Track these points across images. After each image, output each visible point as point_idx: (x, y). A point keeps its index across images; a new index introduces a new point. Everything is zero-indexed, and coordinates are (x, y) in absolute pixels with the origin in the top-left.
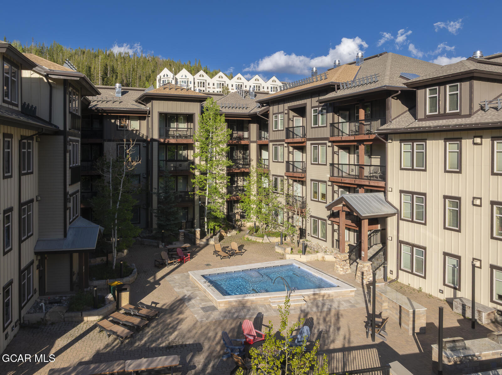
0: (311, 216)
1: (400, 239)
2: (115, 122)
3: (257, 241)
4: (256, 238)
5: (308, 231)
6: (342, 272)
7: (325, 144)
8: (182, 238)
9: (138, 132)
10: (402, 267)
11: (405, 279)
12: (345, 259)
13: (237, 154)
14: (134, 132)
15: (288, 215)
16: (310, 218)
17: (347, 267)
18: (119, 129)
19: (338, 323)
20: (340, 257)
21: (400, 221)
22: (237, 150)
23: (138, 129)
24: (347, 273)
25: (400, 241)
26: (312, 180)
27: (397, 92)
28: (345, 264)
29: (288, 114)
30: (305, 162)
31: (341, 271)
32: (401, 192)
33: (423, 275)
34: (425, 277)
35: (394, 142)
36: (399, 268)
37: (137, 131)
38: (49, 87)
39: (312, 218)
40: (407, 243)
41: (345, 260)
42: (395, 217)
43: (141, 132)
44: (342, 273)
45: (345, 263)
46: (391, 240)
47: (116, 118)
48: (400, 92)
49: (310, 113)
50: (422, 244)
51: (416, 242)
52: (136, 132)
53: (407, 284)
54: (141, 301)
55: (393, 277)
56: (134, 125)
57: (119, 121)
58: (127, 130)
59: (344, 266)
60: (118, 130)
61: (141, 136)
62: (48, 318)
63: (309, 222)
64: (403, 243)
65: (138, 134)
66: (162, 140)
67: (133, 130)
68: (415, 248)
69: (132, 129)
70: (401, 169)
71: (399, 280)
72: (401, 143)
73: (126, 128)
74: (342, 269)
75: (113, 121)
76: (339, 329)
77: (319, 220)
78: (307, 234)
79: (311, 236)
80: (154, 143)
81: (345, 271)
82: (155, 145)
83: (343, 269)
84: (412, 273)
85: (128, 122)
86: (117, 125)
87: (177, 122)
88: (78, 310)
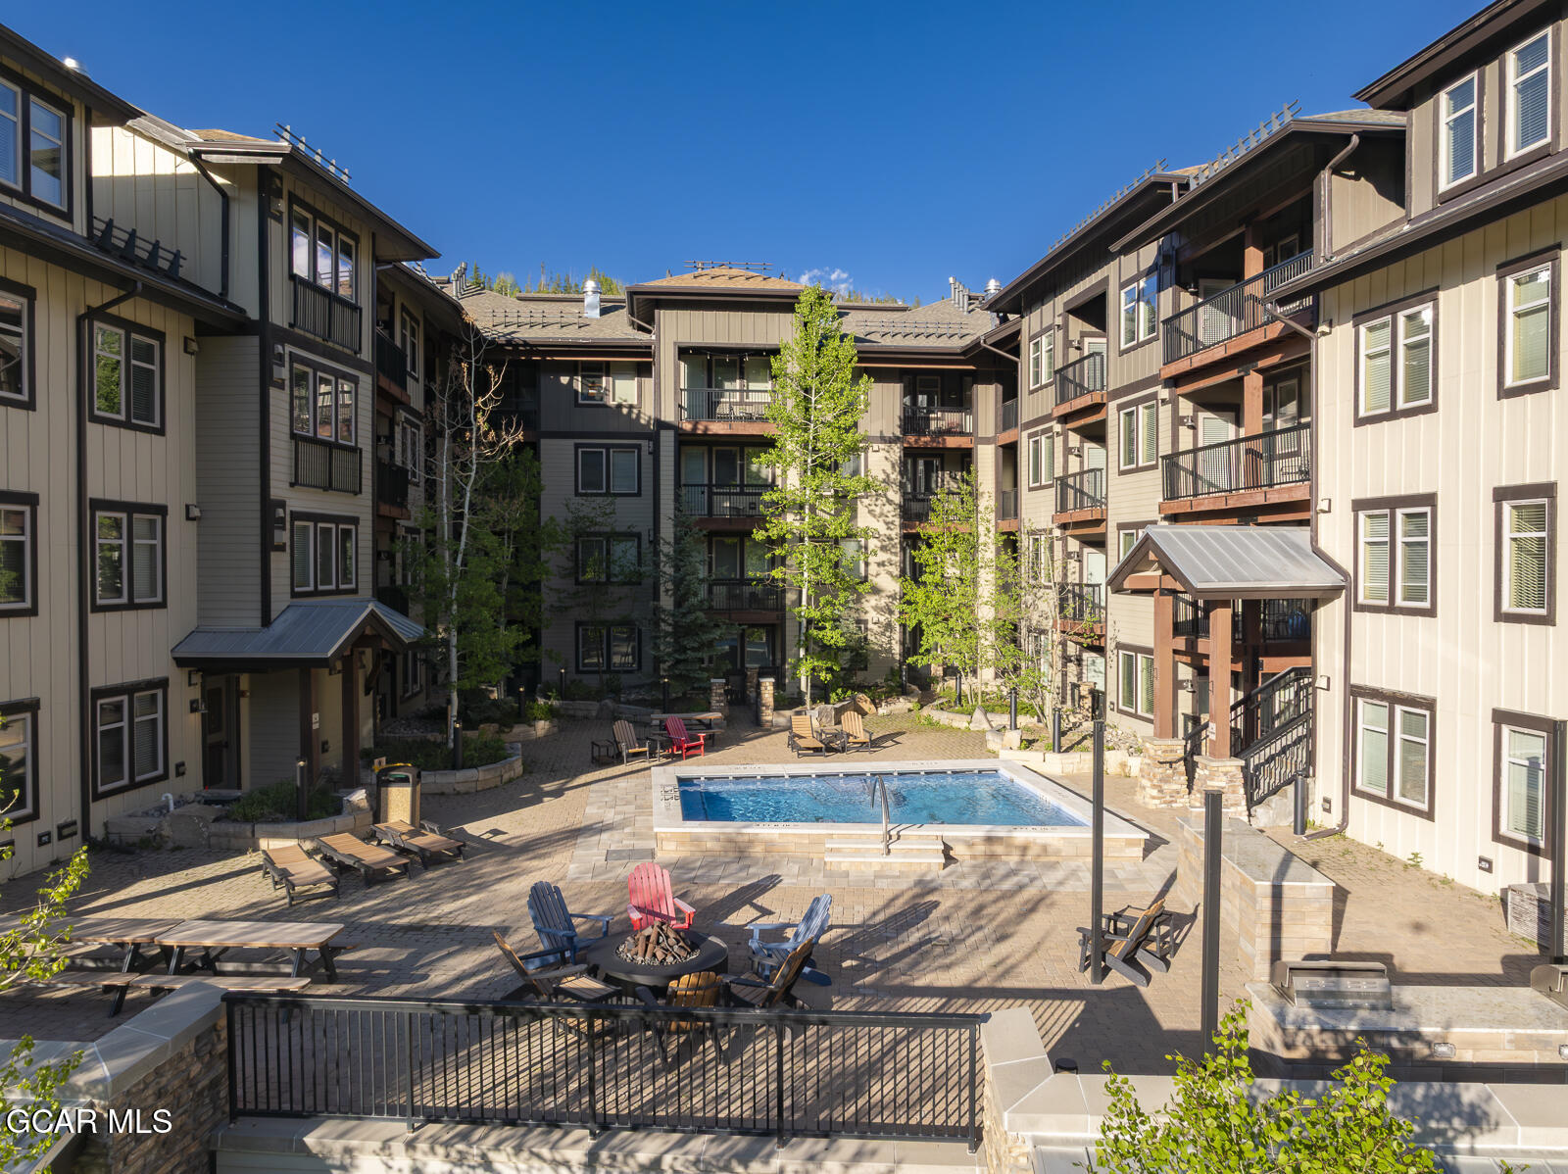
0: (1119, 646)
1: (1353, 681)
2: (571, 382)
3: (955, 724)
4: (951, 716)
5: (1111, 698)
6: (1157, 802)
7: (1154, 396)
8: (718, 702)
9: (635, 411)
10: (1359, 785)
11: (1371, 826)
12: (1170, 757)
13: (943, 481)
14: (625, 411)
15: (1064, 650)
16: (1115, 652)
17: (1175, 787)
18: (580, 401)
19: (1018, 924)
20: (1152, 752)
21: (1355, 615)
22: (943, 470)
23: (635, 403)
24: (1174, 805)
25: (1353, 686)
26: (1121, 526)
27: (1347, 138)
28: (1168, 776)
29: (1065, 327)
30: (1104, 472)
31: (1154, 798)
32: (1359, 505)
33: (1425, 807)
34: (1429, 815)
35: (1338, 330)
36: (1350, 787)
37: (631, 407)
38: (220, 197)
39: (1121, 652)
40: (1374, 694)
41: (1171, 763)
42: (1339, 604)
43: (642, 410)
44: (1153, 804)
45: (1170, 772)
46: (1328, 689)
47: (572, 369)
48: (1355, 140)
49: (1119, 304)
50: (1419, 690)
51: (1402, 686)
52: (630, 412)
53: (1374, 845)
54: (465, 827)
55: (1332, 821)
56: (623, 391)
57: (580, 379)
58: (605, 406)
59: (1166, 780)
60: (577, 405)
61: (643, 422)
62: (166, 831)
63: (1114, 664)
64: (1362, 695)
65: (634, 416)
66: (687, 426)
67: (620, 406)
68: (1398, 708)
69: (618, 401)
70: (1360, 422)
71: (1349, 833)
72: (1356, 326)
73: (602, 399)
74: (1155, 792)
75: (565, 380)
76: (1002, 938)
77: (1139, 655)
78: (1108, 704)
79: (1120, 711)
80: (663, 433)
81: (1168, 798)
82: (667, 439)
83: (1161, 791)
84: (1389, 802)
85: (608, 382)
86: (576, 392)
87: (742, 378)
88: (246, 819)
